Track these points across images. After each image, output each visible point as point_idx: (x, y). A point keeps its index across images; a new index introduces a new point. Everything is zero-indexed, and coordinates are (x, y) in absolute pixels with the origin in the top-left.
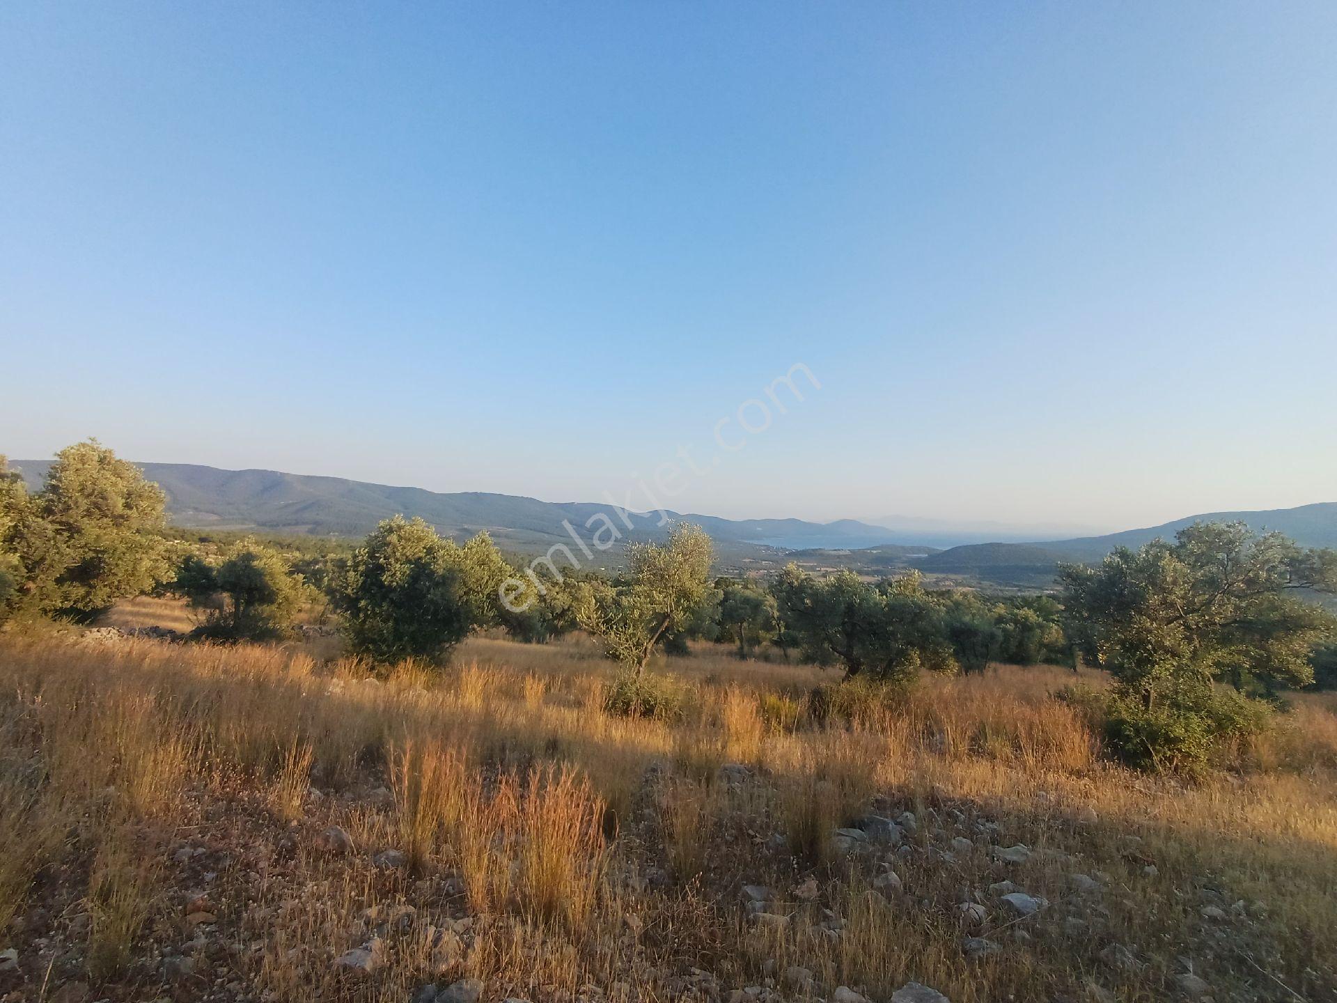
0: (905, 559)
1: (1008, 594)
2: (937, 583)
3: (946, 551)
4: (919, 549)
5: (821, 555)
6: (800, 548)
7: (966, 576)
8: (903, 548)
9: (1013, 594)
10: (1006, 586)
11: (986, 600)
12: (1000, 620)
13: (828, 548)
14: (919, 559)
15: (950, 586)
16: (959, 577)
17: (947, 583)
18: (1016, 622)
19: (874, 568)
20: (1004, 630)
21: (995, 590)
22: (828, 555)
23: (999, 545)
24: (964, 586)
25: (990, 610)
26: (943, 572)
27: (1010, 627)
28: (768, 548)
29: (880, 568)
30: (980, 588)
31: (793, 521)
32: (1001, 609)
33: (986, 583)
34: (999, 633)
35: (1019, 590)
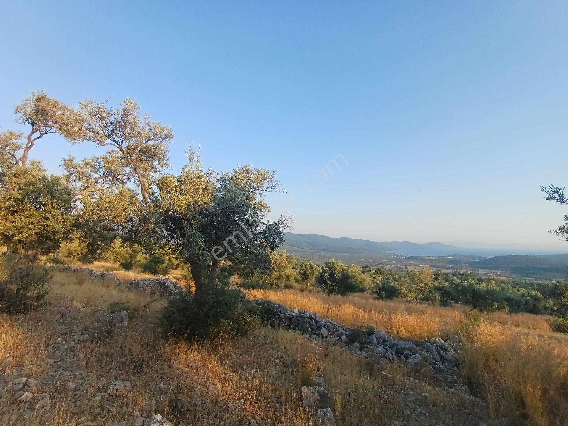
0: (466, 261)
1: (529, 282)
2: (485, 274)
3: (490, 259)
4: (474, 257)
5: (422, 259)
6: (411, 255)
7: (502, 271)
8: (465, 256)
9: (532, 282)
10: (528, 277)
11: (515, 285)
12: (523, 295)
13: (425, 256)
14: (474, 262)
15: (493, 276)
16: (498, 272)
17: (492, 274)
18: (531, 297)
19: (451, 266)
20: (525, 300)
21: (521, 279)
22: (426, 259)
23: (521, 256)
24: (501, 276)
25: (518, 291)
26: (488, 268)
27: (529, 298)
28: (395, 255)
29: (453, 266)
30: (511, 277)
31: (406, 243)
32: (524, 291)
33: (514, 276)
34: (523, 301)
35: (536, 280)
